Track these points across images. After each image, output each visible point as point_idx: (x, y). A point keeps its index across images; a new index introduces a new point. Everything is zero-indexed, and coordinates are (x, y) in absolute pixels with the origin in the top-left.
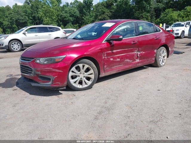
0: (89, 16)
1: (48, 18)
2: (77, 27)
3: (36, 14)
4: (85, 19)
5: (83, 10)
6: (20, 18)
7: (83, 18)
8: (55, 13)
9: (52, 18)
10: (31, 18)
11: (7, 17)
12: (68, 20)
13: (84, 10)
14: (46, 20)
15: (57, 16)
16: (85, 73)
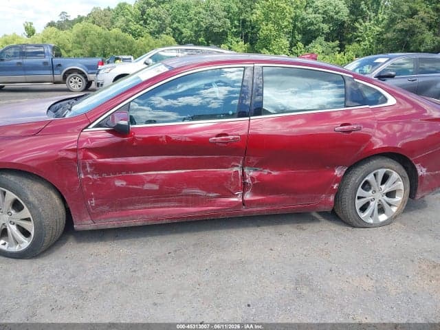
0: (372, 22)
1: (270, 26)
2: (334, 47)
3: (249, 14)
4: (361, 28)
5: (360, 6)
6: (215, 23)
7: (357, 25)
8: (290, 14)
9: (278, 25)
10: (236, 23)
11: (190, 20)
12: (318, 30)
13: (363, 6)
14: (265, 28)
15: (291, 21)
16: (13, 212)
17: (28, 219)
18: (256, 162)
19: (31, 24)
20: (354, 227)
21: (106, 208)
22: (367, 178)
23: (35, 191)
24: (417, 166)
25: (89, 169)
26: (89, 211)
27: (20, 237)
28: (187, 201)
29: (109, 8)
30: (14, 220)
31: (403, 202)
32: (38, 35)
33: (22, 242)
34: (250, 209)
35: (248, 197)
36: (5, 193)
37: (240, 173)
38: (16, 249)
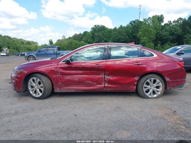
1: (145, 38)
3: (137, 33)
4: (188, 37)
5: (187, 28)
6: (122, 38)
7: (186, 36)
8: (154, 33)
10: (131, 37)
11: (112, 37)
12: (167, 39)
14: (143, 39)
15: (155, 35)
16: (38, 85)
17: (42, 87)
18: (108, 73)
19: (52, 40)
20: (144, 98)
21: (63, 85)
22: (147, 81)
23: (44, 79)
24: (165, 77)
25: (59, 74)
26: (59, 86)
27: (39, 92)
28: (87, 85)
29: (80, 33)
30: (39, 87)
31: (162, 90)
32: (54, 44)
33: (40, 94)
34: (107, 89)
35: (106, 85)
36: (37, 79)
37: (104, 77)
38: (38, 96)
